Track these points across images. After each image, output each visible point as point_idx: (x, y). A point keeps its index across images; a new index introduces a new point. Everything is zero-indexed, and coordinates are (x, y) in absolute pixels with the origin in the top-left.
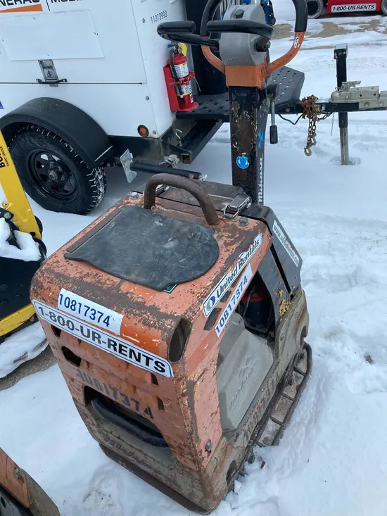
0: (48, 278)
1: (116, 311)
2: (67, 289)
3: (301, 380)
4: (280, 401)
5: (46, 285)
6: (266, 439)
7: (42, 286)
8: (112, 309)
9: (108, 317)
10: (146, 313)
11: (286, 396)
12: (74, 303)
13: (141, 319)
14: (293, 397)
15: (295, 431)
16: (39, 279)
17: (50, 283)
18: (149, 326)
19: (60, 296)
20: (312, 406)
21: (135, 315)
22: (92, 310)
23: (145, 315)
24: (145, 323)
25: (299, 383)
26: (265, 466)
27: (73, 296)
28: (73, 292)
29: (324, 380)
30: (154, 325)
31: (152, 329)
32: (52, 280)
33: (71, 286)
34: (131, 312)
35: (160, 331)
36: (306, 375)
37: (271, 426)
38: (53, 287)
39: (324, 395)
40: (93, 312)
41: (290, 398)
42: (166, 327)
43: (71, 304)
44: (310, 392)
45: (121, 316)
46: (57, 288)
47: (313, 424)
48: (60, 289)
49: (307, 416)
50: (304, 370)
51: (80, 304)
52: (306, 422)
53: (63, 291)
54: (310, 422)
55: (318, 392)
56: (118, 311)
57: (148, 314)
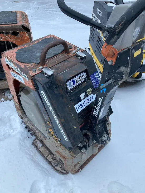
3: (53, 165)
4: (47, 152)
6: (37, 142)
11: (48, 155)
14: (47, 158)
15: (33, 152)
20: (39, 162)
25: (52, 164)
26: (28, 138)
29: (47, 173)
36: (54, 168)
37: (40, 145)
39: (40, 168)
41: (47, 156)
44: (45, 165)
47: (31, 158)
49: (36, 158)
50: (57, 168)
52: (34, 157)
54: (33, 158)
55: (43, 167)
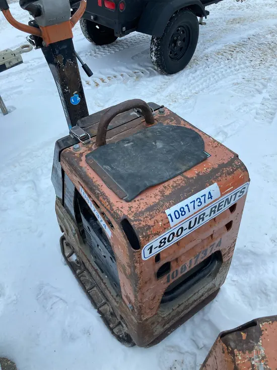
0: (147, 217)
1: (210, 185)
2: (169, 208)
5: (151, 223)
7: (149, 226)
8: (207, 186)
9: (210, 193)
10: (223, 170)
12: (182, 210)
13: (226, 174)
16: (141, 226)
17: (153, 218)
18: (232, 173)
19: (169, 217)
21: (221, 176)
22: (197, 200)
23: (224, 172)
24: (229, 173)
27: (177, 207)
28: (174, 204)
30: (234, 170)
31: (235, 172)
32: (151, 215)
33: (168, 204)
34: (217, 177)
35: (239, 169)
38: (158, 218)
40: (199, 200)
42: (239, 165)
43: (180, 213)
45: (216, 184)
46: (162, 214)
48: (164, 213)
51: (187, 205)
53: (168, 212)
56: (211, 184)
57: (224, 169)
